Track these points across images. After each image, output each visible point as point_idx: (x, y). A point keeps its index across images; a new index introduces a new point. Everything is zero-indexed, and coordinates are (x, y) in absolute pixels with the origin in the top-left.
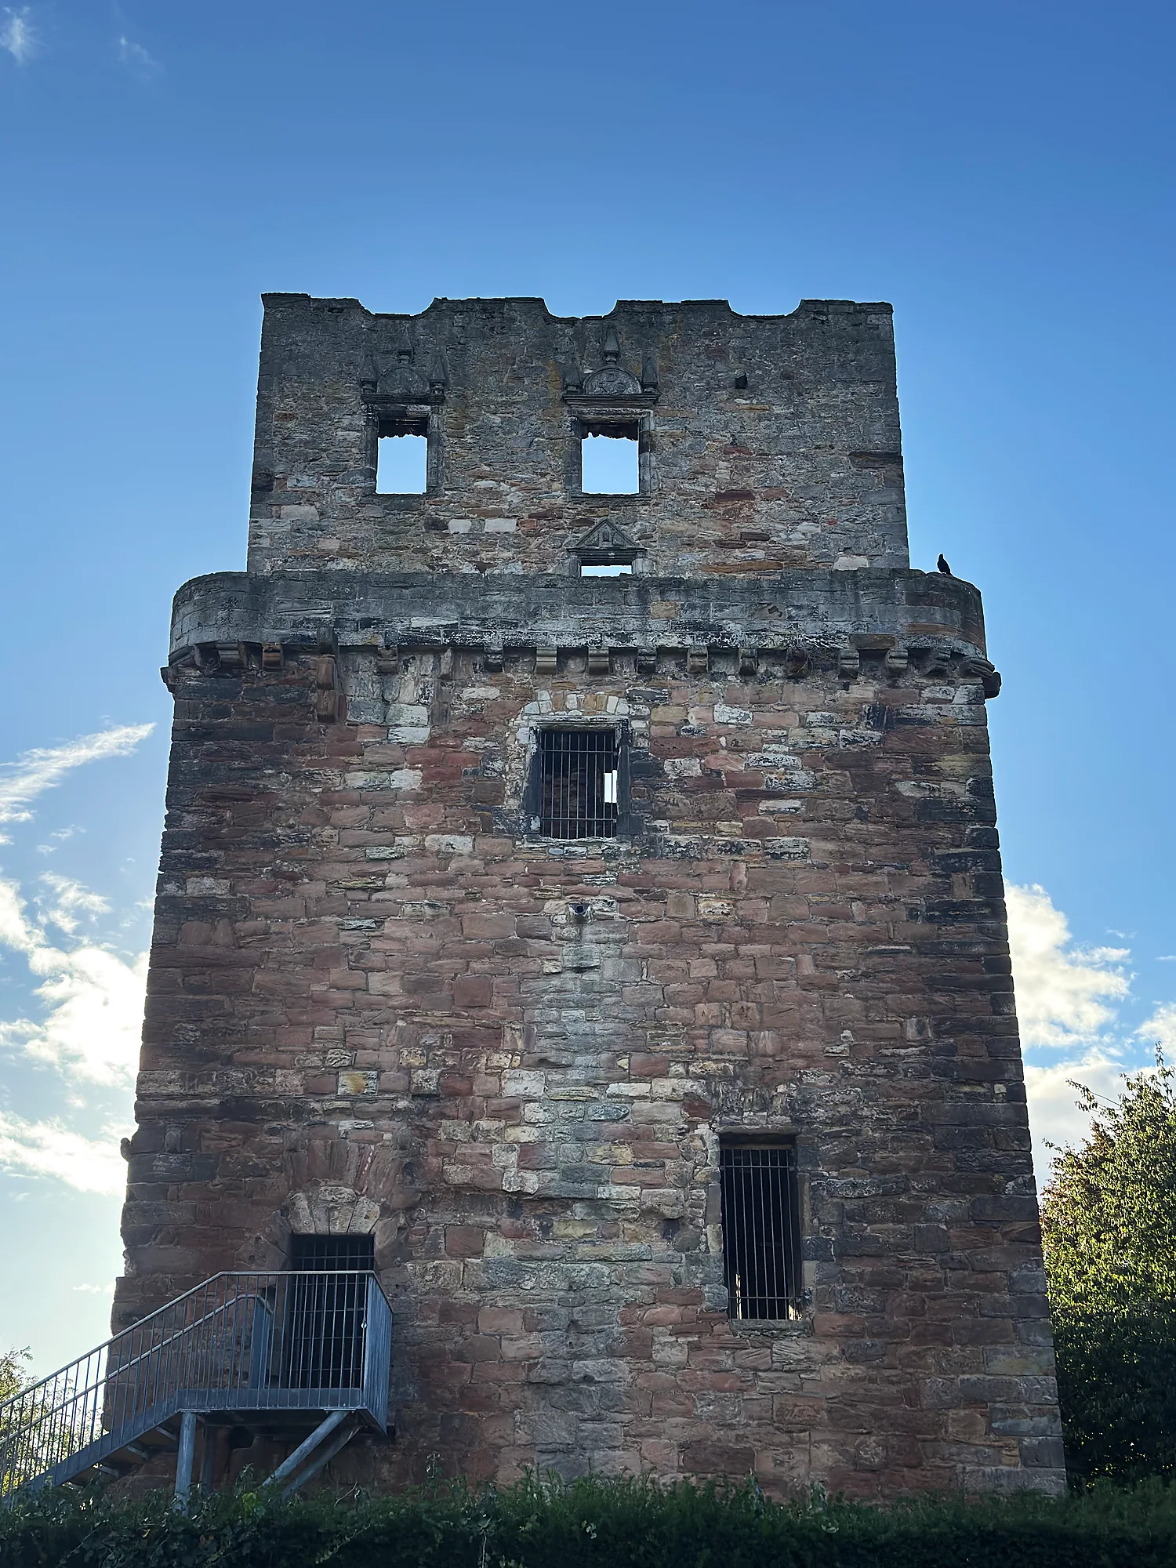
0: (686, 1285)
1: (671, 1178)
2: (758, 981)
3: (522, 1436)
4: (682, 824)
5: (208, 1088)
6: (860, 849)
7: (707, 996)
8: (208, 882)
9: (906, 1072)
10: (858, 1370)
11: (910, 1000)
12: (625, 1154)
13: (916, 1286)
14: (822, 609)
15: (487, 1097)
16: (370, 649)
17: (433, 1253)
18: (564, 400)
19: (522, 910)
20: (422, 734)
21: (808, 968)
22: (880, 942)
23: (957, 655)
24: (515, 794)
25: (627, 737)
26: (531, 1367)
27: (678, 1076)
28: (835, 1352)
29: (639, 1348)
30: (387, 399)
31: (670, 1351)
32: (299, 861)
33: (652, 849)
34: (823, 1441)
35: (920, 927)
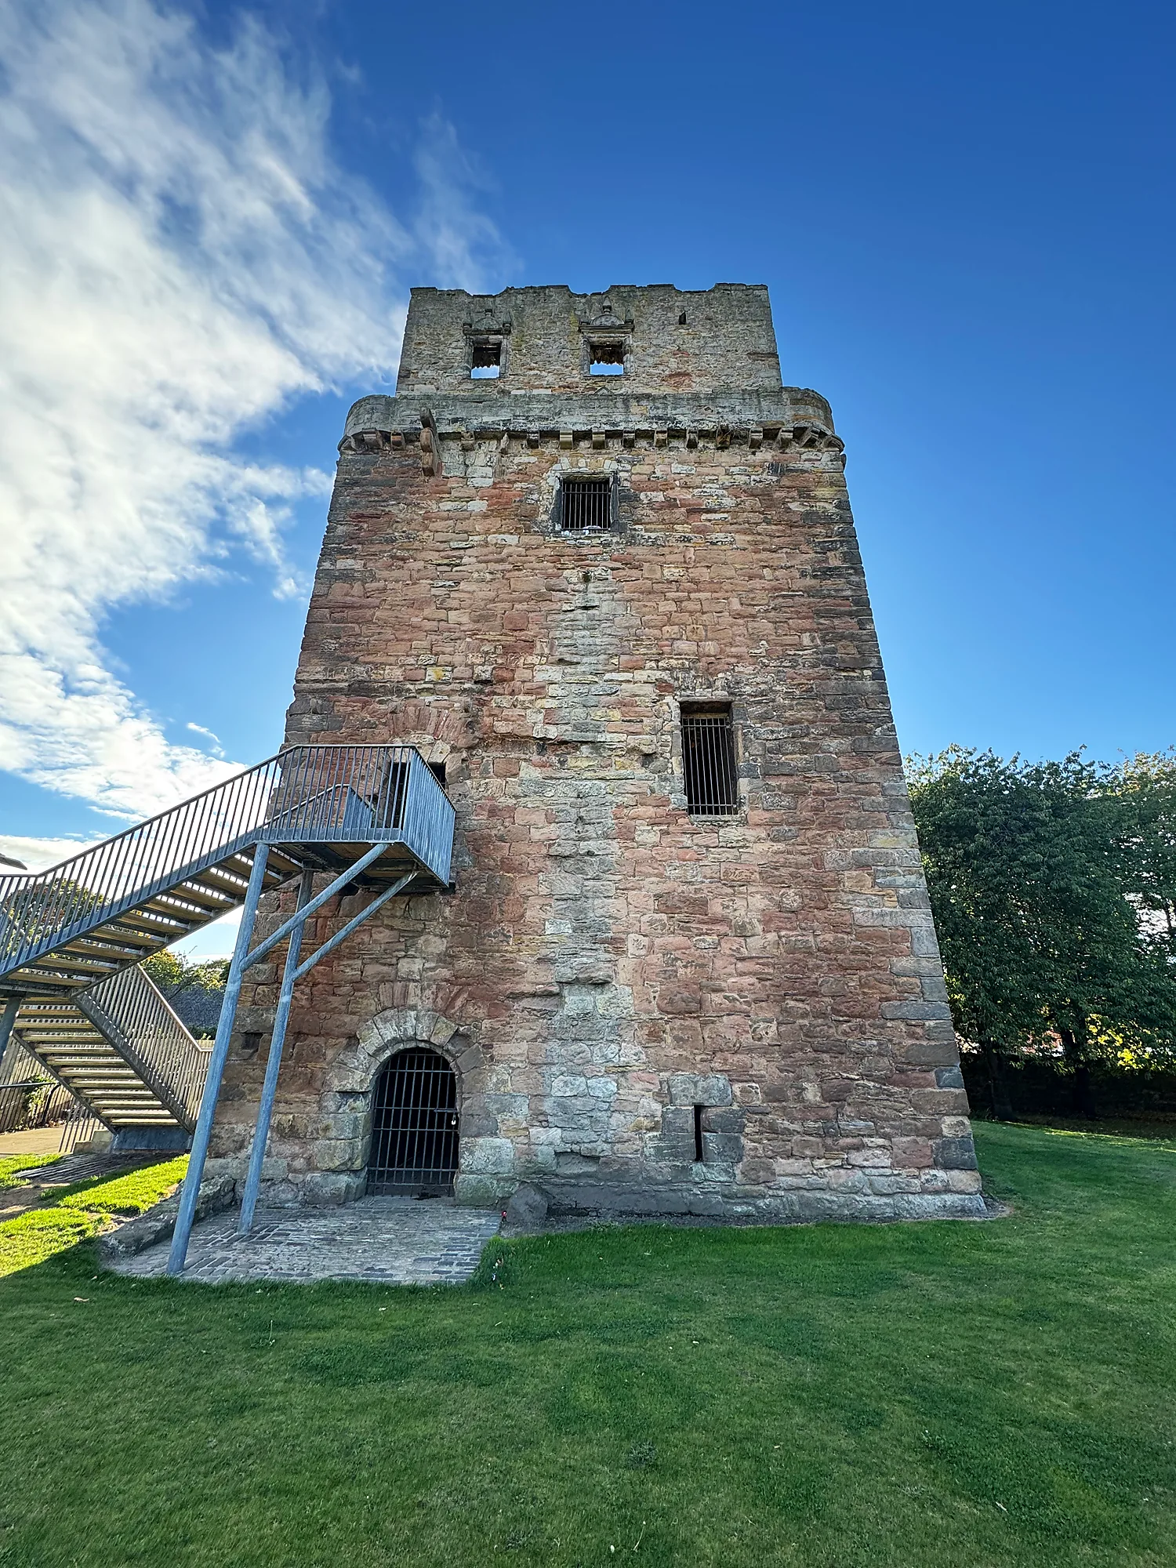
0: (658, 794)
1: (648, 729)
2: (703, 613)
3: (543, 890)
4: (653, 526)
5: (342, 676)
6: (767, 539)
7: (669, 622)
8: (350, 561)
9: (804, 664)
10: (781, 846)
11: (806, 624)
12: (616, 714)
13: (817, 793)
14: (738, 408)
15: (523, 682)
16: (457, 436)
17: (485, 774)
18: (579, 331)
19: (549, 576)
20: (490, 482)
21: (736, 605)
22: (782, 590)
23: (822, 434)
24: (546, 511)
25: (616, 480)
26: (550, 845)
27: (651, 669)
28: (763, 835)
29: (626, 835)
30: (478, 332)
31: (648, 836)
32: (408, 550)
33: (632, 541)
34: (757, 893)
35: (809, 582)
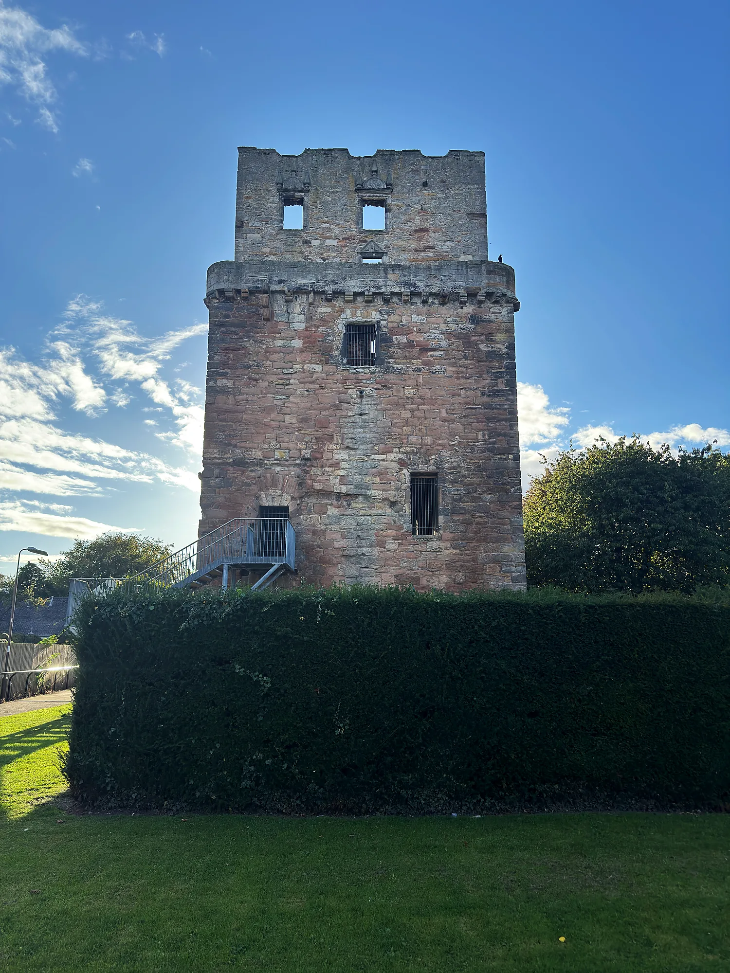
0: (398, 524)
1: (393, 488)
2: (426, 419)
3: (341, 573)
4: (399, 361)
5: (228, 455)
6: (465, 370)
7: (407, 424)
8: (225, 381)
9: (478, 450)
10: (457, 551)
11: (481, 425)
12: (377, 479)
13: (478, 524)
14: (454, 277)
15: (328, 460)
16: (283, 292)
17: (310, 512)
18: (356, 191)
19: (340, 393)
20: (303, 326)
21: (444, 414)
22: (470, 404)
23: (504, 295)
24: (338, 349)
25: (379, 327)
26: (344, 550)
27: (396, 453)
28: (449, 546)
29: (381, 544)
30: (288, 190)
31: (392, 545)
32: (258, 374)
33: (388, 370)
34: (444, 574)
35: (486, 399)
